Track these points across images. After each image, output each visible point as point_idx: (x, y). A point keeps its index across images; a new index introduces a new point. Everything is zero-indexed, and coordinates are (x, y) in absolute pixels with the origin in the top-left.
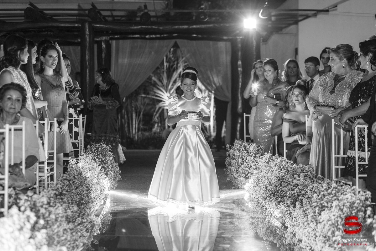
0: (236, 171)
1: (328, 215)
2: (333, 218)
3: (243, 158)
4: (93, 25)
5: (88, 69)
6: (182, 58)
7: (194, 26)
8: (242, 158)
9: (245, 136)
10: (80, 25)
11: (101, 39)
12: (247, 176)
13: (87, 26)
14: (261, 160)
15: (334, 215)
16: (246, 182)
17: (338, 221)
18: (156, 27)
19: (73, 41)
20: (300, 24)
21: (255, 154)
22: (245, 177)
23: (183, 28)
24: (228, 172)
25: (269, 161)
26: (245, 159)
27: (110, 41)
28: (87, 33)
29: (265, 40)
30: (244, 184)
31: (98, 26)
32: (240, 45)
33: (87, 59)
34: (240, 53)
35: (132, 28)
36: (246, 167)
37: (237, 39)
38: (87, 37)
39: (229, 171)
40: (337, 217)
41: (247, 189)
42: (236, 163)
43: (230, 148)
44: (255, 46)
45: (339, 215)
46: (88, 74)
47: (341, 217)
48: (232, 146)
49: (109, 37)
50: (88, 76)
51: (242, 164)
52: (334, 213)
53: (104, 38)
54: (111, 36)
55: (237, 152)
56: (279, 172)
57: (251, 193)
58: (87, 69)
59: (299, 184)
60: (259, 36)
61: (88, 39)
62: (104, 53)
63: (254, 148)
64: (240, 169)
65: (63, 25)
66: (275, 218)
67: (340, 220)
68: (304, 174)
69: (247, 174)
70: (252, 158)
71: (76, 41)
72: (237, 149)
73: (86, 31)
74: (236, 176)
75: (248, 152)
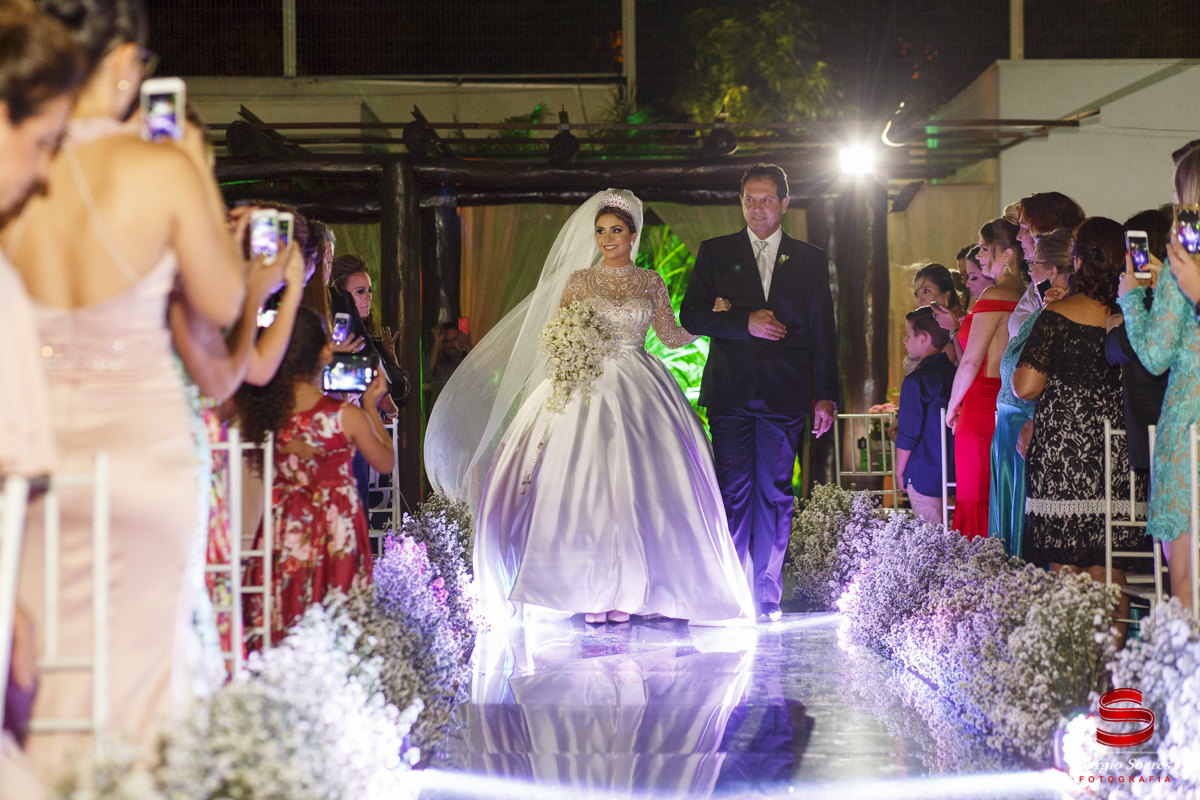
0: (818, 565)
1: (1018, 638)
2: (1029, 642)
3: (835, 529)
4: (415, 168)
5: (402, 292)
6: (666, 254)
7: (701, 170)
8: (833, 529)
9: (839, 474)
10: (381, 170)
11: (433, 204)
12: (846, 578)
13: (399, 170)
14: (881, 533)
15: (1032, 637)
16: (841, 591)
17: (1040, 650)
18: (594, 173)
19: (351, 209)
20: (1005, 155)
21: (867, 518)
22: (840, 581)
23: (671, 173)
24: (797, 570)
25: (900, 533)
26: (839, 533)
27: (458, 209)
28: (400, 188)
29: (902, 204)
30: (838, 597)
31: (429, 172)
32: (831, 219)
33: (399, 263)
34: (832, 242)
35: (527, 174)
36: (843, 552)
37: (823, 200)
38: (400, 202)
39: (799, 568)
40: (1038, 641)
41: (842, 609)
42: (815, 544)
43: (802, 508)
44: (871, 222)
45: (1041, 636)
46: (402, 304)
47: (1045, 640)
48: (807, 501)
49: (454, 198)
50: (402, 310)
51: (831, 546)
52: (1032, 633)
53: (441, 200)
54: (459, 196)
55: (820, 514)
56: (923, 557)
57: (854, 616)
58: (399, 290)
59: (966, 580)
60: (882, 194)
61: (401, 208)
62: (442, 243)
63: (864, 502)
64: (827, 559)
65: (330, 168)
66: (911, 671)
67: (1044, 646)
68: (979, 555)
69: (846, 572)
70: (858, 528)
71: (360, 210)
72: (821, 506)
73: (397, 183)
74: (816, 579)
75: (849, 514)
